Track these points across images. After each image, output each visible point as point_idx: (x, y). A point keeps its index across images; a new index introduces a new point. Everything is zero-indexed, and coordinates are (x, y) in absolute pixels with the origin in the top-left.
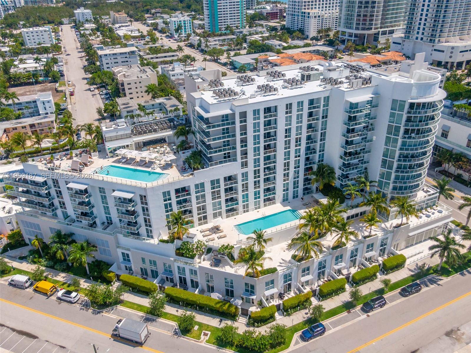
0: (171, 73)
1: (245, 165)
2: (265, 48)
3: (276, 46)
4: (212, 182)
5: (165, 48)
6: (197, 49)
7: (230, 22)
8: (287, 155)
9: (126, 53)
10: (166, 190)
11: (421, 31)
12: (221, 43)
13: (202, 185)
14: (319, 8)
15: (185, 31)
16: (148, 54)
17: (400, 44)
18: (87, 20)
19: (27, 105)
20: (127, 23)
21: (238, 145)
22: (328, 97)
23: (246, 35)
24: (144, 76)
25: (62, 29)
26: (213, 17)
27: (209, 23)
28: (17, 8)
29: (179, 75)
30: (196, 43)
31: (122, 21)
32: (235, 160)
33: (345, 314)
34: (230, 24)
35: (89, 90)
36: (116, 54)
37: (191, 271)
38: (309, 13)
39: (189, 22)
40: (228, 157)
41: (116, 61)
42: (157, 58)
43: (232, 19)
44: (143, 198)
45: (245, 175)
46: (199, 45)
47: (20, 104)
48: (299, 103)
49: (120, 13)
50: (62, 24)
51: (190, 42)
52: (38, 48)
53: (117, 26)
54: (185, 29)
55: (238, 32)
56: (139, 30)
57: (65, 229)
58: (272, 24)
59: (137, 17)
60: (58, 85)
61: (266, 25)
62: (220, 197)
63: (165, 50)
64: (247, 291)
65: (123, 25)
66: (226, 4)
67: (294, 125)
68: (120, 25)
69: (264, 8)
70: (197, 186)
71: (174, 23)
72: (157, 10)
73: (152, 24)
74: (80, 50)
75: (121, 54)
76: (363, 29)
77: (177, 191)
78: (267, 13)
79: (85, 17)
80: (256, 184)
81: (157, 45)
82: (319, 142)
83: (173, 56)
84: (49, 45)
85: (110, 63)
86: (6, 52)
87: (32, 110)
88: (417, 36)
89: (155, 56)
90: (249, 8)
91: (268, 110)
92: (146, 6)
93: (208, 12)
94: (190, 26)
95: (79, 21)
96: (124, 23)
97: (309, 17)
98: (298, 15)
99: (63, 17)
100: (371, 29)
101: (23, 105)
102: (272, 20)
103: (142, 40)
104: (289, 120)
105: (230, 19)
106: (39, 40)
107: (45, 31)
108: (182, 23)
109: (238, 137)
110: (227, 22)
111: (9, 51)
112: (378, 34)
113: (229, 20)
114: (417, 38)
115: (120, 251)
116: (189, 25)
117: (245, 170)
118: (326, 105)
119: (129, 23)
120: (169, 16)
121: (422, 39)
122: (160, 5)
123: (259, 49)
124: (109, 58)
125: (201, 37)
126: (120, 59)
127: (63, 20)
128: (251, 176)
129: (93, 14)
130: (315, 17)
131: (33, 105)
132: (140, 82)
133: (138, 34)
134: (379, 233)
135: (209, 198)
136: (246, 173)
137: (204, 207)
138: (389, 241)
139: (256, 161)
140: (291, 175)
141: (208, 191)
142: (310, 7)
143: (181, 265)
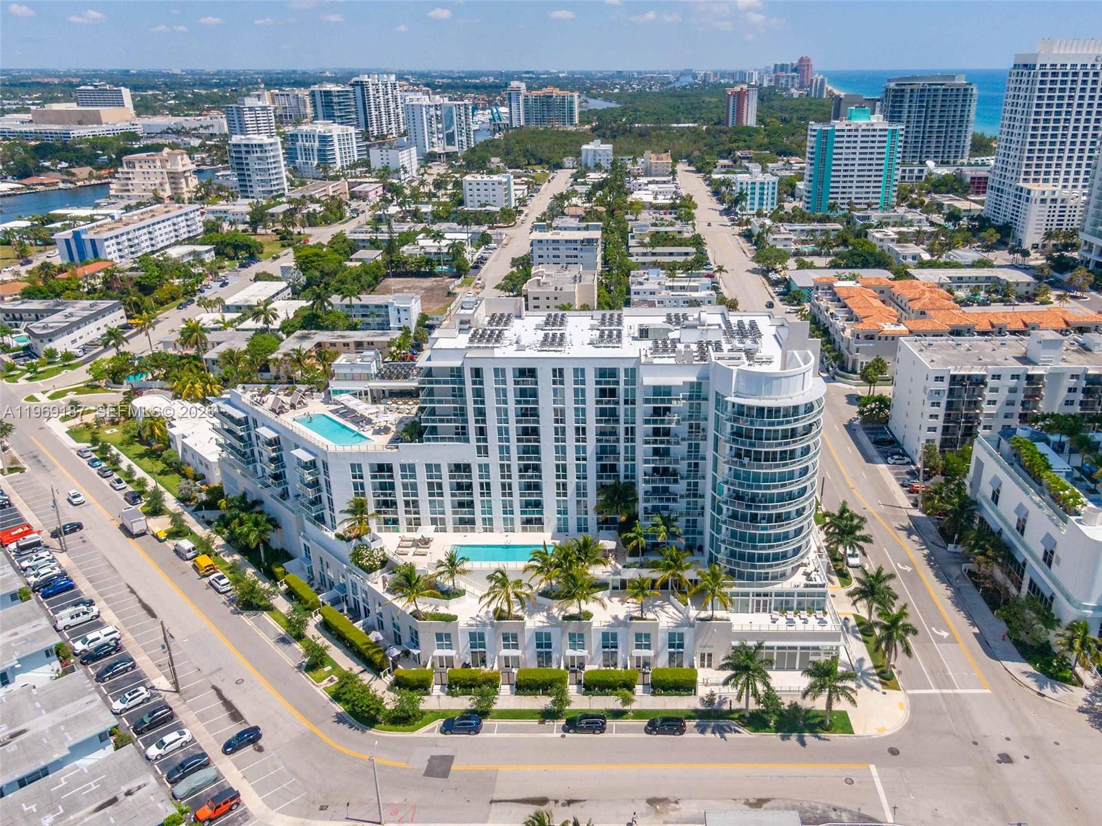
2: (871, 259)
3: (905, 258)
5: (685, 235)
6: (756, 244)
7: (857, 193)
8: (561, 451)
9: (575, 241)
10: (356, 462)
12: (803, 238)
16: (642, 245)
18: (597, 165)
19: (376, 310)
20: (668, 176)
21: (472, 418)
22: (633, 370)
23: (870, 226)
25: (553, 178)
26: (820, 179)
27: (809, 192)
28: (512, 128)
29: (648, 293)
31: (657, 172)
32: (467, 440)
34: (856, 198)
36: (557, 241)
37: (362, 590)
38: (1029, 191)
39: (771, 186)
41: (556, 253)
42: (654, 254)
43: (862, 187)
44: (325, 467)
45: (485, 468)
47: (366, 306)
48: (576, 370)
49: (664, 155)
50: (561, 168)
51: (749, 227)
52: (478, 213)
53: (644, 180)
54: (761, 199)
55: (859, 217)
58: (962, 205)
59: (699, 164)
60: (458, 282)
61: (949, 205)
62: (441, 495)
64: (412, 640)
65: (657, 179)
66: (853, 156)
68: (651, 179)
69: (983, 164)
70: (403, 467)
71: (739, 186)
72: (746, 153)
73: (718, 182)
75: (567, 241)
77: (373, 468)
78: (973, 178)
79: (598, 158)
80: (506, 488)
83: (686, 254)
84: (498, 209)
85: (545, 256)
86: (426, 213)
87: (381, 319)
89: (649, 250)
90: (948, 162)
92: (735, 141)
94: (773, 194)
95: (586, 165)
96: (663, 176)
97: (1027, 200)
98: (1009, 193)
99: (565, 154)
101: (369, 310)
102: (977, 193)
103: (670, 213)
105: (857, 187)
106: (487, 199)
107: (500, 183)
108: (758, 186)
110: (851, 193)
111: (432, 212)
113: (854, 190)
115: (302, 541)
116: (770, 191)
117: (483, 460)
118: (631, 382)
123: (857, 259)
126: (563, 252)
127: (565, 159)
129: (615, 152)
130: (1043, 201)
131: (382, 311)
132: (556, 298)
133: (668, 201)
134: (666, 617)
135: (423, 491)
136: (487, 466)
137: (415, 503)
138: (686, 641)
139: (504, 450)
140: (571, 489)
141: (422, 479)
142: (1042, 176)
143: (354, 578)
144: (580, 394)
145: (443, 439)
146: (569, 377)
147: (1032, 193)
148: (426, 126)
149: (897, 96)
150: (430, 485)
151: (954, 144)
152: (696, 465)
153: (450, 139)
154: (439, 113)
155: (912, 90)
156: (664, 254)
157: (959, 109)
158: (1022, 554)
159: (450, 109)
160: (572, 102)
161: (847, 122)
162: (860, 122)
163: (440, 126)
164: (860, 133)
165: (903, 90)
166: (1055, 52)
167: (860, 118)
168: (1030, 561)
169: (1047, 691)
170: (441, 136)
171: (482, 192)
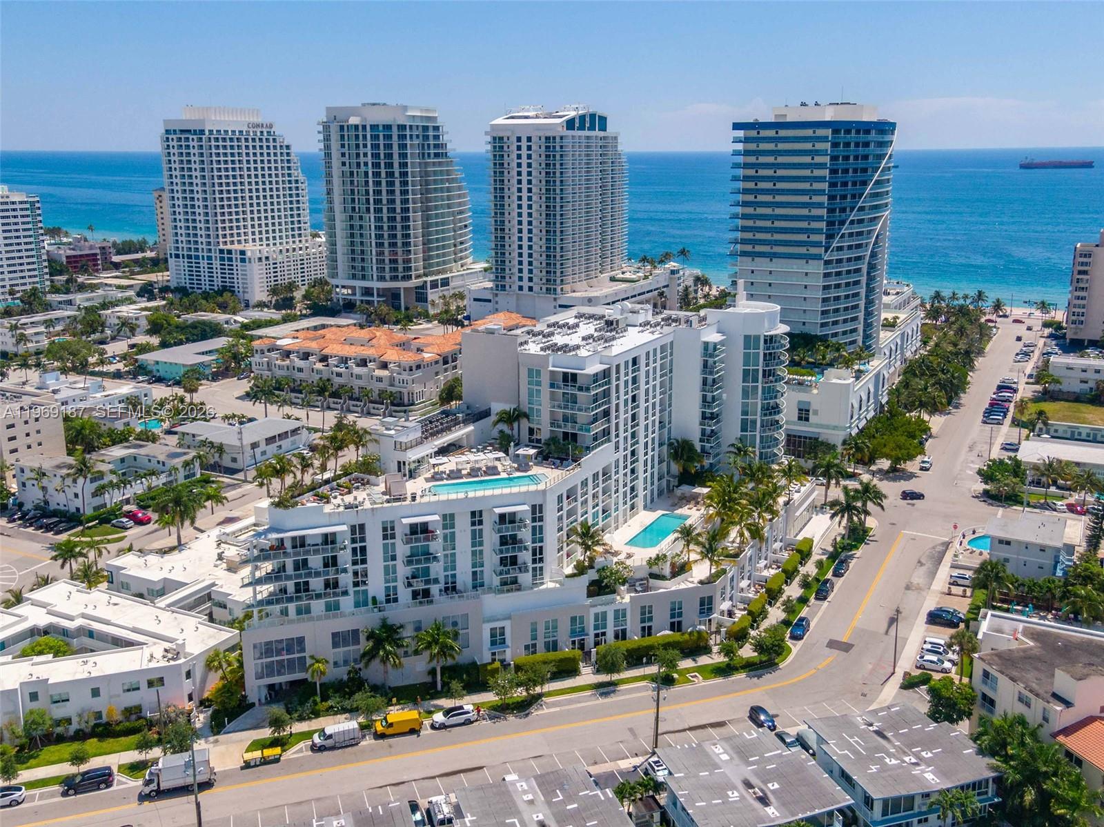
1: (617, 447)
4: (593, 478)
8: (646, 428)
11: (526, 275)
13: (586, 482)
14: (261, 239)
17: (489, 301)
21: (613, 414)
22: (673, 342)
32: (609, 440)
37: (616, 612)
38: (243, 253)
45: (617, 465)
48: (653, 351)
55: (60, 302)
62: (598, 504)
64: (702, 612)
67: (651, 384)
70: (582, 485)
76: (395, 278)
77: (567, 495)
82: (668, 410)
88: (521, 283)
97: (243, 260)
98: (210, 258)
100: (409, 277)
104: (647, 375)
109: (614, 403)
112: (424, 286)
114: (521, 288)
115: (486, 628)
117: (617, 456)
121: (531, 289)
128: (621, 465)
130: (259, 259)
132: (37, 420)
136: (618, 460)
139: (625, 441)
140: (649, 465)
141: (590, 493)
142: (235, 239)
143: (600, 609)
144: (655, 371)
147: (248, 253)
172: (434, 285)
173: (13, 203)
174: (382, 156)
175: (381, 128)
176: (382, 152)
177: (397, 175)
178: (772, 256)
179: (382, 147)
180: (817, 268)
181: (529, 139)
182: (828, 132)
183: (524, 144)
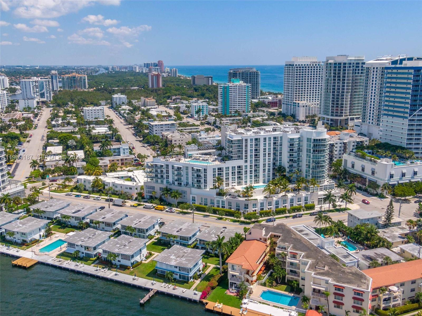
0: (199, 137)
1: (246, 161)
4: (232, 167)
5: (190, 123)
6: (213, 125)
8: (264, 160)
9: (169, 124)
10: (214, 168)
11: (371, 118)
12: (231, 122)
13: (228, 168)
14: (307, 100)
15: (203, 113)
17: (359, 126)
18: (123, 103)
19: (114, 150)
20: (155, 106)
21: (244, 153)
22: (282, 137)
23: (251, 117)
24: (184, 137)
26: (225, 103)
27: (221, 108)
29: (204, 138)
30: (212, 121)
31: (151, 105)
32: (242, 159)
33: (285, 218)
34: (238, 109)
35: (144, 146)
36: (162, 125)
37: (222, 201)
38: (299, 104)
39: (206, 107)
40: (240, 157)
42: (185, 129)
43: (240, 105)
44: (205, 170)
45: (246, 166)
46: (215, 123)
48: (269, 138)
49: (149, 98)
50: (100, 105)
51: (207, 120)
52: (96, 121)
53: (148, 108)
54: (203, 111)
55: (244, 115)
56: (166, 111)
57: (169, 187)
58: (272, 110)
59: (160, 102)
61: (266, 111)
62: (235, 175)
63: (191, 125)
64: (245, 208)
66: (236, 95)
67: (267, 147)
68: (150, 107)
69: (266, 98)
70: (226, 168)
71: (194, 107)
72: (178, 97)
73: (175, 108)
74: (125, 124)
75: (165, 125)
76: (337, 116)
77: (218, 169)
78: (268, 102)
79: (121, 100)
80: (251, 172)
81: (183, 121)
82: (279, 157)
83: (197, 129)
84: (103, 120)
85: (158, 130)
86: (73, 123)
87: (116, 153)
88: (369, 121)
89: (184, 128)
90: (254, 98)
91: (256, 139)
92: (166, 93)
93: (222, 100)
95: (116, 104)
96: (153, 106)
97: (298, 106)
98: (291, 105)
99: (98, 100)
100: (342, 116)
102: (272, 107)
104: (265, 144)
105: (238, 105)
106: (95, 116)
107: (100, 110)
108: (201, 107)
109: (244, 149)
110: (236, 108)
112: (347, 119)
113: (237, 107)
114: (369, 123)
115: (191, 196)
116: (206, 109)
117: (246, 164)
118: (281, 140)
119: (157, 106)
120: (187, 102)
121: (372, 123)
122: (178, 93)
124: (158, 127)
125: (216, 117)
126: (164, 128)
127: (101, 102)
128: (249, 167)
129: (127, 98)
130: (303, 106)
131: (117, 151)
132: (182, 140)
133: (165, 114)
134: (303, 194)
135: (230, 174)
136: (247, 166)
137: (228, 178)
138: (309, 199)
139: (251, 161)
140: (267, 171)
141: (230, 171)
142: (300, 99)
143: (218, 199)
144: (270, 144)
145: (234, 160)
146: (267, 140)
147: (300, 104)
148: (32, 90)
149: (234, 75)
150: (232, 173)
151: (255, 91)
152: (299, 158)
153: (42, 95)
154: (37, 84)
155: (239, 73)
156: (194, 129)
157: (255, 79)
158: (365, 176)
159: (42, 83)
160: (85, 79)
161: (232, 83)
162: (237, 83)
163: (37, 90)
164: (238, 87)
165: (236, 73)
166: (299, 60)
167: (236, 82)
168: (367, 176)
169: (382, 200)
170: (38, 94)
171: (93, 114)
172: (352, 119)
173: (242, 86)
174: (337, 74)
175: (337, 64)
176: (337, 72)
177: (341, 80)
178: (393, 116)
179: (337, 70)
180: (406, 122)
181: (377, 68)
182: (412, 71)
183: (375, 70)
